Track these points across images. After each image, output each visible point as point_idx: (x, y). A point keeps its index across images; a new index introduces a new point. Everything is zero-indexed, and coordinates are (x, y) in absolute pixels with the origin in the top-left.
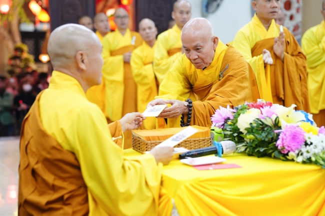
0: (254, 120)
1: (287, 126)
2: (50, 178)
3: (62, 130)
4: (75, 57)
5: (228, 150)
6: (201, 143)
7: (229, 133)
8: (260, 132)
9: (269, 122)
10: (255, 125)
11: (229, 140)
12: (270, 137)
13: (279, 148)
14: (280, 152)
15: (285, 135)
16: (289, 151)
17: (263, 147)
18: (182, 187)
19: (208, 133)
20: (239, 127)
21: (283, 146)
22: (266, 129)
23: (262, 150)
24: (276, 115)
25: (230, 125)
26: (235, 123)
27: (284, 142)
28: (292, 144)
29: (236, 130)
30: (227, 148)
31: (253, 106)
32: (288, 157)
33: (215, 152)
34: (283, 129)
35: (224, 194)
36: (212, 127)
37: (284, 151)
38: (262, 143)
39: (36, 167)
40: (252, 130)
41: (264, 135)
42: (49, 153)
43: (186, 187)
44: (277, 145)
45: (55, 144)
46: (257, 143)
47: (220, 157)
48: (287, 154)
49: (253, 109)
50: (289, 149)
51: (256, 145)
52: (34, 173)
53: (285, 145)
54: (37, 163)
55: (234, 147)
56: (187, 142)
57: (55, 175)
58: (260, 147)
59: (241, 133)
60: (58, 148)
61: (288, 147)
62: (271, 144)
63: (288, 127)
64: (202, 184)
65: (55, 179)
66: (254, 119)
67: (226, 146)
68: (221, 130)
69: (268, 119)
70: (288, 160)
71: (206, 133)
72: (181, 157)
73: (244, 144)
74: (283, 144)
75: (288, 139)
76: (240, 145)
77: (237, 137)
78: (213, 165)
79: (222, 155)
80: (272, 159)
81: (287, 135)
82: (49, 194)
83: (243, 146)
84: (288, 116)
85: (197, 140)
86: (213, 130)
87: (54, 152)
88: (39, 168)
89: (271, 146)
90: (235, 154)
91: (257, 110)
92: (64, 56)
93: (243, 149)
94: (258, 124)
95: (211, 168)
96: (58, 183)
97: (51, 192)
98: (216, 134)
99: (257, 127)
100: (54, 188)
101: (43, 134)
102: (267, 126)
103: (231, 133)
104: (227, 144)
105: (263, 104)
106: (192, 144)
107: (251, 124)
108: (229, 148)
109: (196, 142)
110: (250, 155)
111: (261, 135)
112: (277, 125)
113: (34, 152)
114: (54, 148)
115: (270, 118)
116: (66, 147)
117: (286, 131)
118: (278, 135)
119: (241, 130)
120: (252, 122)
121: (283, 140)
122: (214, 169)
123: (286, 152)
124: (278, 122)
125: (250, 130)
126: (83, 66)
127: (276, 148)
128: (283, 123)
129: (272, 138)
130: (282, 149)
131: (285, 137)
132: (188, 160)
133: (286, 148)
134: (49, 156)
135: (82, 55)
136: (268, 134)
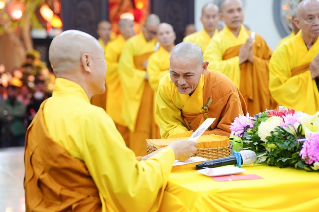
0: (276, 129)
1: (311, 134)
2: (57, 188)
3: (70, 136)
4: (81, 60)
5: (248, 160)
6: (219, 153)
7: (249, 142)
8: (282, 141)
9: (292, 131)
10: (276, 133)
11: (249, 149)
12: (293, 146)
13: (303, 157)
14: (304, 163)
15: (309, 144)
16: (314, 162)
17: (285, 157)
18: (200, 199)
19: (226, 143)
20: (259, 136)
21: (307, 156)
22: (288, 138)
23: (284, 160)
24: (300, 123)
25: (250, 134)
26: (255, 131)
27: (308, 152)
28: (317, 154)
29: (257, 139)
30: (247, 158)
31: (274, 114)
32: (312, 168)
33: (234, 162)
34: (307, 138)
35: (244, 207)
36: (231, 136)
37: (308, 161)
38: (284, 153)
39: (42, 177)
40: (273, 139)
41: (286, 144)
42: (56, 161)
43: (204, 199)
44: (300, 155)
45: (62, 152)
46: (278, 152)
47: (240, 167)
48: (312, 165)
49: (275, 116)
50: (314, 159)
51: (278, 155)
52: (40, 183)
53: (309, 154)
54: (43, 173)
55: (255, 157)
56: (204, 152)
57: (63, 185)
58: (282, 156)
59: (262, 142)
60: (65, 156)
61: (313, 157)
62: (295, 154)
63: (313, 136)
64: (220, 195)
65: (62, 189)
66: (275, 127)
67: (245, 156)
68: (240, 138)
69: (290, 127)
70: (312, 171)
71: (224, 142)
72: (199, 167)
73: (265, 154)
74: (307, 154)
75: (313, 149)
76: (261, 155)
77: (258, 146)
78: (232, 176)
79: (242, 166)
80: (296, 170)
81: (312, 144)
82: (57, 205)
83: (264, 156)
84: (312, 124)
85: (215, 150)
86: (232, 139)
87: (61, 160)
88: (46, 178)
89: (294, 156)
90: (256, 164)
91: (279, 118)
92: (69, 60)
93: (264, 159)
94: (280, 132)
95: (229, 179)
96: (66, 193)
97: (59, 203)
98: (235, 143)
99: (278, 135)
100: (61, 198)
101: (50, 142)
102: (289, 134)
103: (251, 142)
104: (247, 154)
105: (285, 111)
106: (210, 153)
107: (272, 132)
108: (249, 158)
109: (214, 151)
110: (271, 165)
111: (283, 144)
112: (300, 133)
113: (39, 162)
114: (62, 156)
115: (292, 126)
116: (74, 154)
117: (310, 140)
118: (302, 144)
119: (262, 139)
120: (273, 130)
121: (307, 149)
122: (233, 180)
123: (310, 162)
124: (302, 130)
125: (272, 139)
126: (88, 69)
127: (299, 158)
128: (306, 131)
129: (295, 148)
130: (306, 159)
131: (309, 146)
132: (206, 171)
133: (311, 157)
134: (56, 165)
135: (87, 57)
136: (291, 143)
